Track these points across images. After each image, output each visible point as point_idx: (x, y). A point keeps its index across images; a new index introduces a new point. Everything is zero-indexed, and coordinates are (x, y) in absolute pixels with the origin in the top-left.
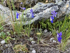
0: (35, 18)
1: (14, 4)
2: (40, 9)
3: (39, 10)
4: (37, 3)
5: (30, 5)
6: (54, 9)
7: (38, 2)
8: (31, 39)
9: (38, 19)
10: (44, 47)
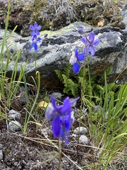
0: (47, 56)
1: (12, 13)
2: (71, 36)
3: (67, 36)
4: (72, 22)
5: (51, 23)
6: (106, 39)
7: (76, 20)
8: (14, 114)
9: (53, 60)
10: (40, 147)
